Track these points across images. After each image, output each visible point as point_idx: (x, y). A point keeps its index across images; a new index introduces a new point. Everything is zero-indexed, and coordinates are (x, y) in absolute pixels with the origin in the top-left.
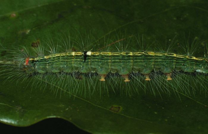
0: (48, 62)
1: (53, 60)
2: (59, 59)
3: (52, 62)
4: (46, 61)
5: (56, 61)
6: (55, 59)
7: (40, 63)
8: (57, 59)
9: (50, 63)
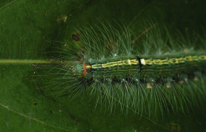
0: (106, 72)
1: (111, 70)
2: (117, 69)
3: (110, 72)
4: (104, 71)
5: (114, 72)
6: (113, 69)
7: (98, 72)
8: (115, 69)
9: (108, 73)
